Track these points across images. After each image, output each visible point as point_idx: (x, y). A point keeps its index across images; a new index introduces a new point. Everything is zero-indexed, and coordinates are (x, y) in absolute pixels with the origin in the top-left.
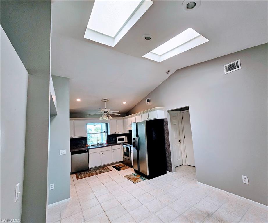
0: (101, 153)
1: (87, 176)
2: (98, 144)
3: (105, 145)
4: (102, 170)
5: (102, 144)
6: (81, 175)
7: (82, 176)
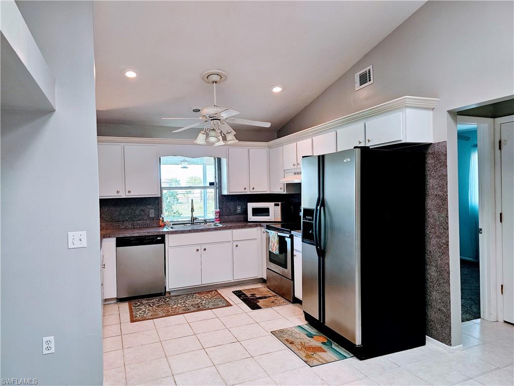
0: (201, 248)
1: (161, 314)
2: (193, 221)
3: (212, 224)
4: (204, 300)
5: (205, 222)
6: (144, 308)
7: (145, 312)
